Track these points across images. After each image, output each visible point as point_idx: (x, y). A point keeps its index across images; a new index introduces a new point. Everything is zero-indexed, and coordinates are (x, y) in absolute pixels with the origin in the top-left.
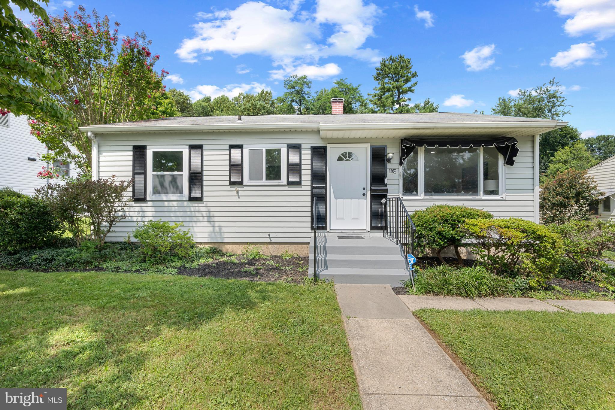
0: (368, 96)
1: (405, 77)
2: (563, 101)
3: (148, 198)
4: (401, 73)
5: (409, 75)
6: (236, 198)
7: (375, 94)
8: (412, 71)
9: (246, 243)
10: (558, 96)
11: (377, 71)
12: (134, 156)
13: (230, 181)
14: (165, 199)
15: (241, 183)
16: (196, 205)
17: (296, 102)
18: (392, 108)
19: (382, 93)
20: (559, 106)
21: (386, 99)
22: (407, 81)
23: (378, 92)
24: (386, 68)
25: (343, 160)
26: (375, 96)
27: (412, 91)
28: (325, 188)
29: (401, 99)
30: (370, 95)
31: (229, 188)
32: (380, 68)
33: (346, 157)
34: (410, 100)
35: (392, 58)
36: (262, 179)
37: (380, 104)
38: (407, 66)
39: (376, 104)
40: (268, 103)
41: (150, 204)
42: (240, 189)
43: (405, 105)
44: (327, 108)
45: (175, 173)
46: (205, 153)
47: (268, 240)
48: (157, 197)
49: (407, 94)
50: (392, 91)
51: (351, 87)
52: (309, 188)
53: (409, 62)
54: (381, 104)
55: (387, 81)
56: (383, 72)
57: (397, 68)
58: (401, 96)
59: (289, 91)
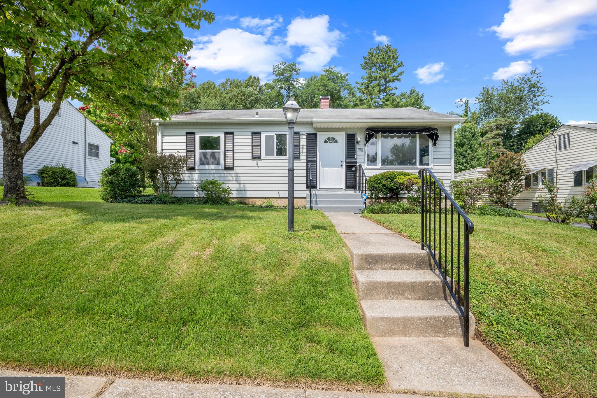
0: (355, 85)
1: (391, 66)
2: (543, 91)
3: (196, 168)
4: (387, 63)
5: (395, 64)
6: (257, 168)
7: (362, 83)
8: (399, 60)
9: (263, 198)
10: (538, 86)
11: (365, 61)
12: (186, 139)
13: (252, 156)
14: (207, 168)
15: (259, 158)
16: (228, 172)
17: (285, 89)
18: (379, 97)
19: (369, 83)
20: (539, 96)
21: (373, 88)
22: (394, 70)
23: (365, 81)
24: (373, 58)
25: (328, 142)
26: (363, 84)
27: (399, 80)
28: (316, 161)
29: (388, 87)
30: (358, 83)
31: (251, 161)
32: (368, 57)
33: (330, 141)
34: (396, 88)
35: (379, 48)
36: (273, 155)
37: (366, 93)
38: (393, 56)
39: (363, 92)
40: (255, 90)
41: (197, 172)
42: (259, 162)
43: (392, 93)
44: (316, 96)
45: (215, 151)
46: (235, 137)
47: (277, 196)
48: (202, 167)
49: (394, 83)
50: (379, 80)
51: (339, 75)
52: (305, 161)
53: (395, 52)
54: (369, 93)
55: (375, 70)
56: (371, 62)
57: (384, 58)
58: (388, 85)
59: (277, 78)
